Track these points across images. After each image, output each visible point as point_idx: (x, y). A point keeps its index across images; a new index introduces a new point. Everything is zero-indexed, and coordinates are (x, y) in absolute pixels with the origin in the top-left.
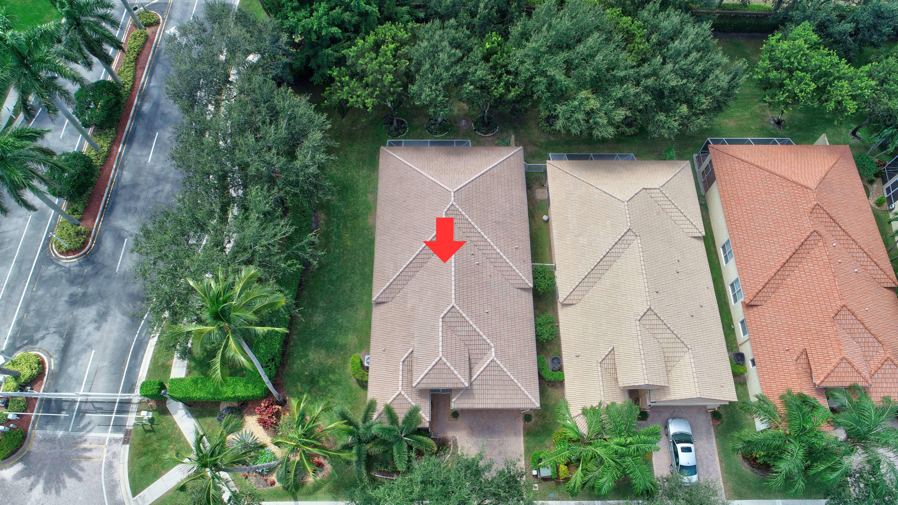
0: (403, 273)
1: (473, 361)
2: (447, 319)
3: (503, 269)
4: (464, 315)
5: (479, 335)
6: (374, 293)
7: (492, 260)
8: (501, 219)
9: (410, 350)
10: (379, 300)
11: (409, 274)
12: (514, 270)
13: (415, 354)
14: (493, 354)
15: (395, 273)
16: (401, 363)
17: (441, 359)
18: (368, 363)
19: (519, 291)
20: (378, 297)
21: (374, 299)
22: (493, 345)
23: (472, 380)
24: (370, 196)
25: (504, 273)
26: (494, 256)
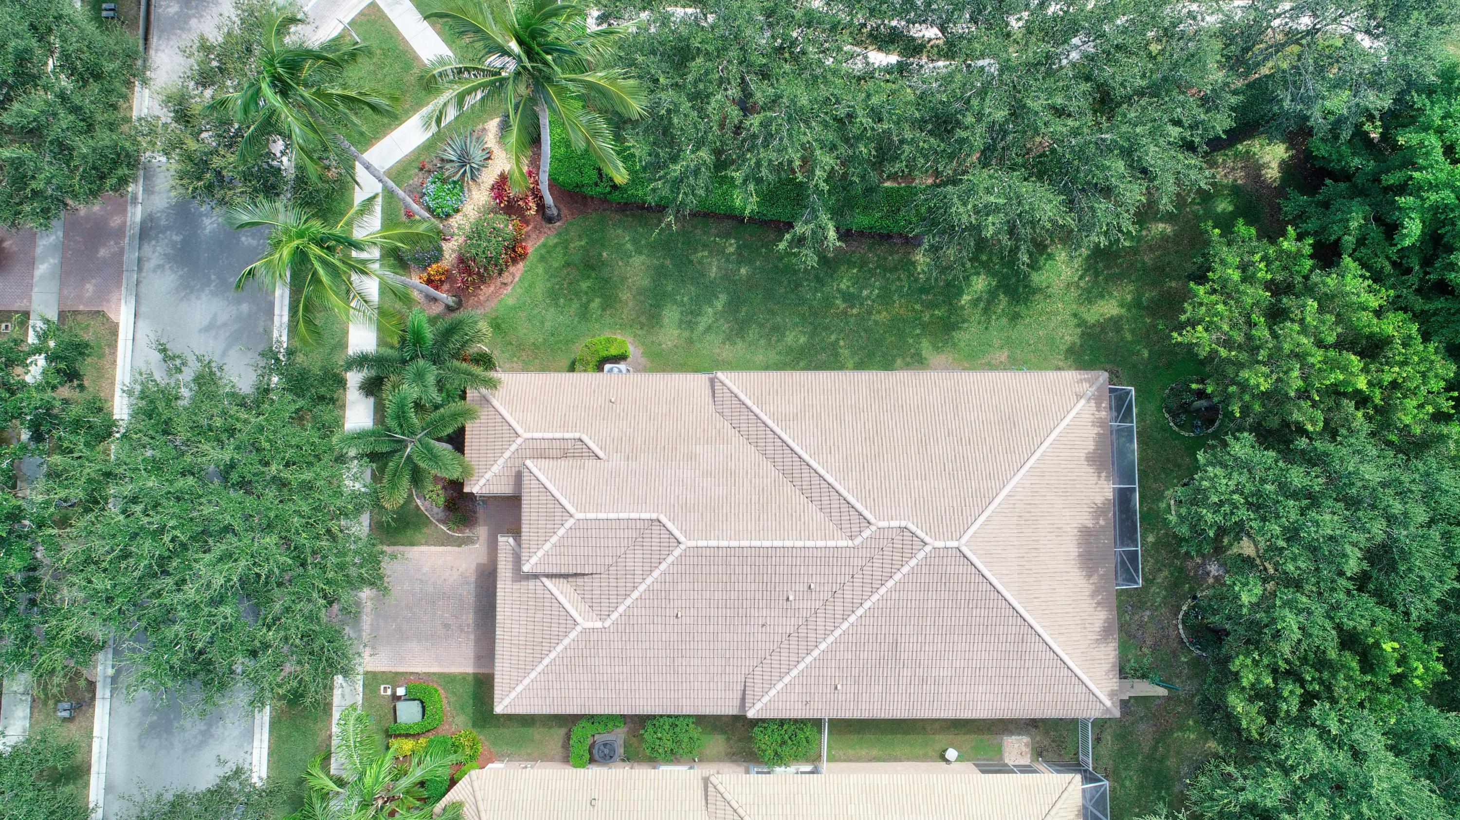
0: (770, 435)
1: (580, 580)
2: (656, 528)
3: (785, 654)
4: (663, 566)
5: (627, 595)
6: (734, 375)
7: (803, 630)
8: (905, 656)
9: (601, 454)
10: (718, 386)
11: (770, 448)
12: (781, 678)
13: (591, 463)
14: (589, 625)
15: (772, 417)
16: (577, 435)
17: (571, 516)
18: (611, 370)
19: (740, 687)
20: (723, 384)
21: (720, 375)
22: (607, 624)
23: (544, 580)
24: (1003, 356)
25: (776, 657)
26: (812, 635)
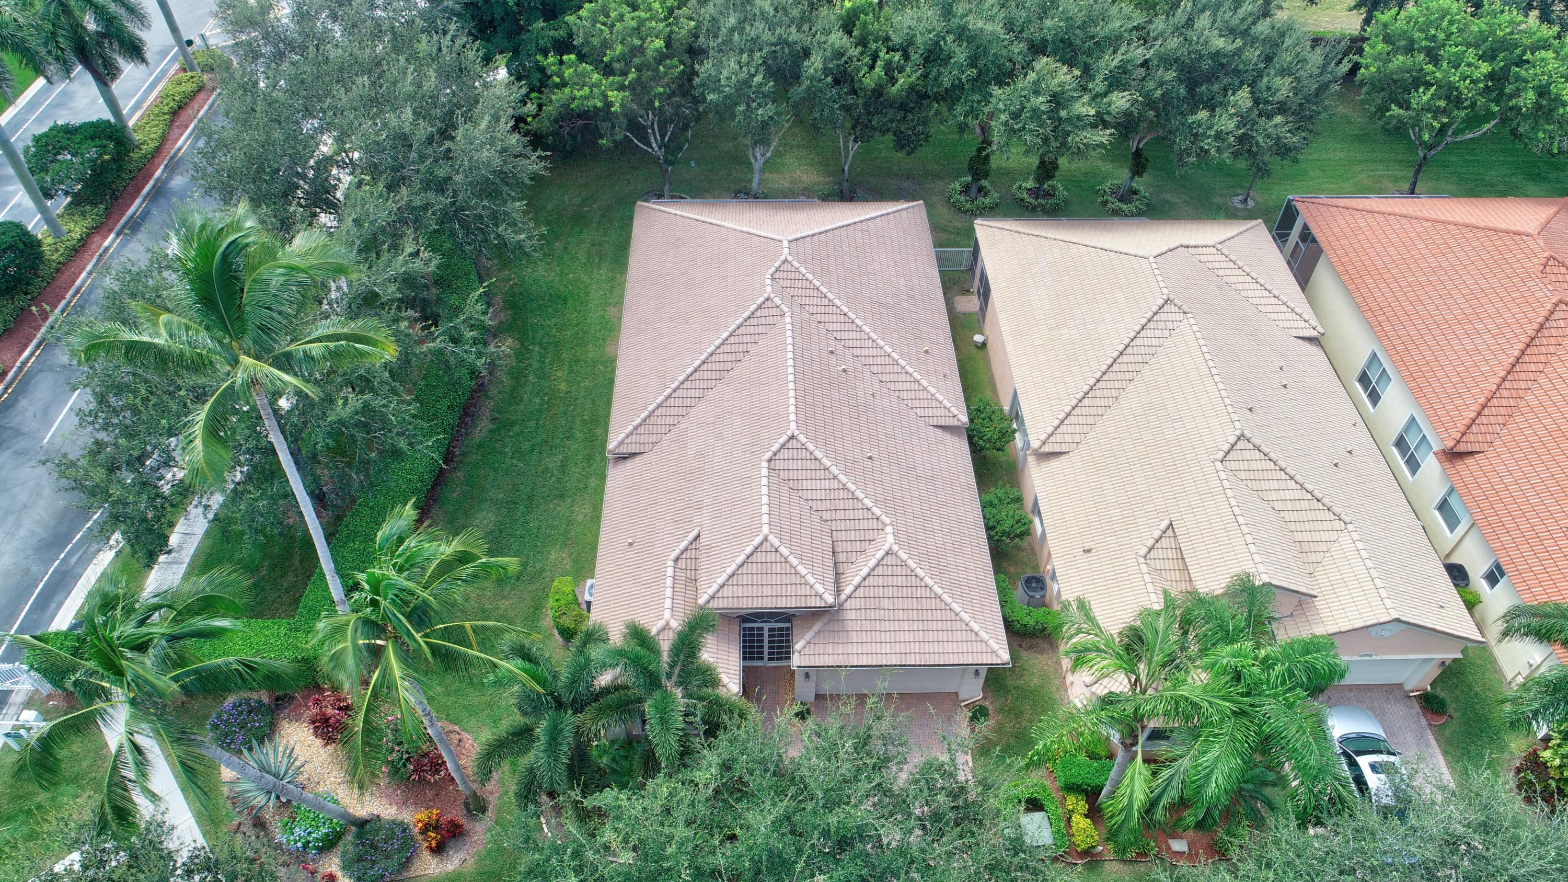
0: (679, 393)
1: (842, 557)
2: (778, 465)
3: (900, 386)
4: (819, 454)
5: (855, 498)
6: (611, 436)
7: (875, 369)
9: (692, 536)
10: (624, 449)
11: (693, 393)
12: (925, 389)
13: (704, 540)
14: (890, 538)
15: (660, 394)
16: (671, 563)
17: (766, 539)
19: (939, 432)
20: (621, 443)
21: (611, 446)
22: (888, 521)
25: (904, 395)
26: (879, 360)
